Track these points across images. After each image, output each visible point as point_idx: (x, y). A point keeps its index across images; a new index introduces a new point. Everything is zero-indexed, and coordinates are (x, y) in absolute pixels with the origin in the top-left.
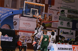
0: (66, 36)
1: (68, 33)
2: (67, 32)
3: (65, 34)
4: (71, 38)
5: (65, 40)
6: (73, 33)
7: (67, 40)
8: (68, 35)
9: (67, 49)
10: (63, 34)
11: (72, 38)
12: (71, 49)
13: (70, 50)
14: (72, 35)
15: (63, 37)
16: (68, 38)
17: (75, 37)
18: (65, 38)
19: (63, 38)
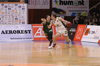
0: (68, 7)
1: (72, 2)
2: (69, 1)
3: (65, 4)
4: (79, 11)
5: (67, 16)
6: (83, 2)
7: (70, 16)
8: (71, 6)
9: (21, 32)
10: (60, 4)
11: (83, 11)
12: (29, 31)
13: (27, 33)
14: (82, 6)
15: (61, 10)
16: (72, 12)
17: (88, 9)
18: (66, 13)
19: (61, 12)
